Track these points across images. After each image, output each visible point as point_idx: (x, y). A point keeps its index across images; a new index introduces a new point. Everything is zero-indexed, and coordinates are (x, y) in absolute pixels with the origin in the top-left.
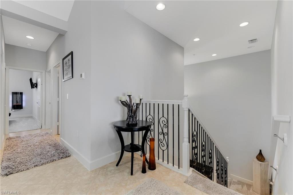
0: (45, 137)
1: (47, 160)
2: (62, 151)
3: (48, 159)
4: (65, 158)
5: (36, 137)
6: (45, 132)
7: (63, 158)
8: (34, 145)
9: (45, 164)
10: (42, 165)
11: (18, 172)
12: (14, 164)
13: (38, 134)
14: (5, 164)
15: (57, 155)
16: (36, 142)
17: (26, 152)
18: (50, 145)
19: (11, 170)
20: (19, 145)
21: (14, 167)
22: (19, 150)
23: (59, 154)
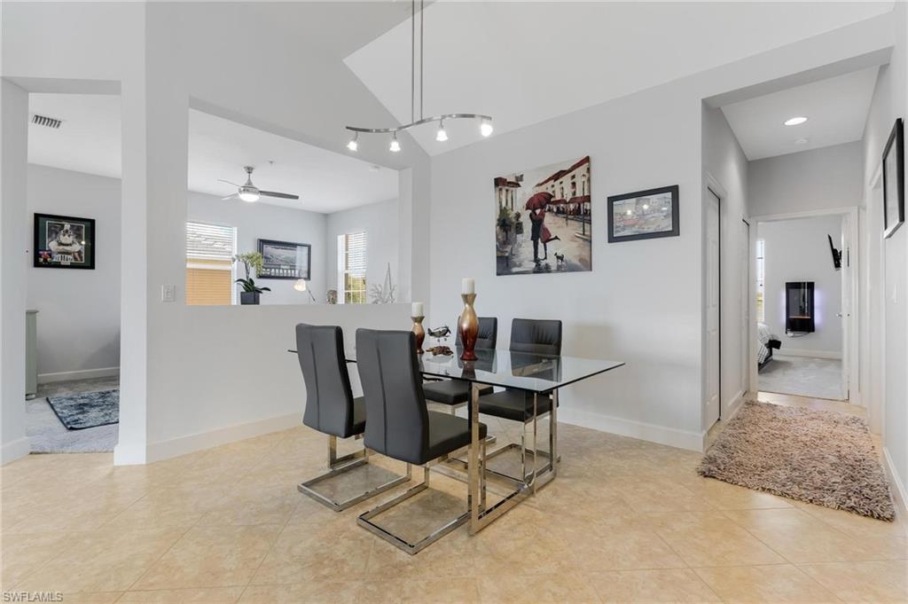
0: (839, 430)
1: (804, 492)
2: (866, 491)
3: (808, 490)
4: (865, 516)
5: (815, 421)
6: (851, 416)
7: (858, 513)
8: (796, 440)
9: (793, 498)
10: (783, 495)
11: (725, 481)
12: (727, 460)
13: (826, 416)
14: (713, 452)
15: (840, 493)
16: (806, 435)
17: (766, 448)
18: (840, 457)
19: (716, 469)
20: (761, 424)
21: (722, 467)
22: (754, 436)
23: (850, 494)
